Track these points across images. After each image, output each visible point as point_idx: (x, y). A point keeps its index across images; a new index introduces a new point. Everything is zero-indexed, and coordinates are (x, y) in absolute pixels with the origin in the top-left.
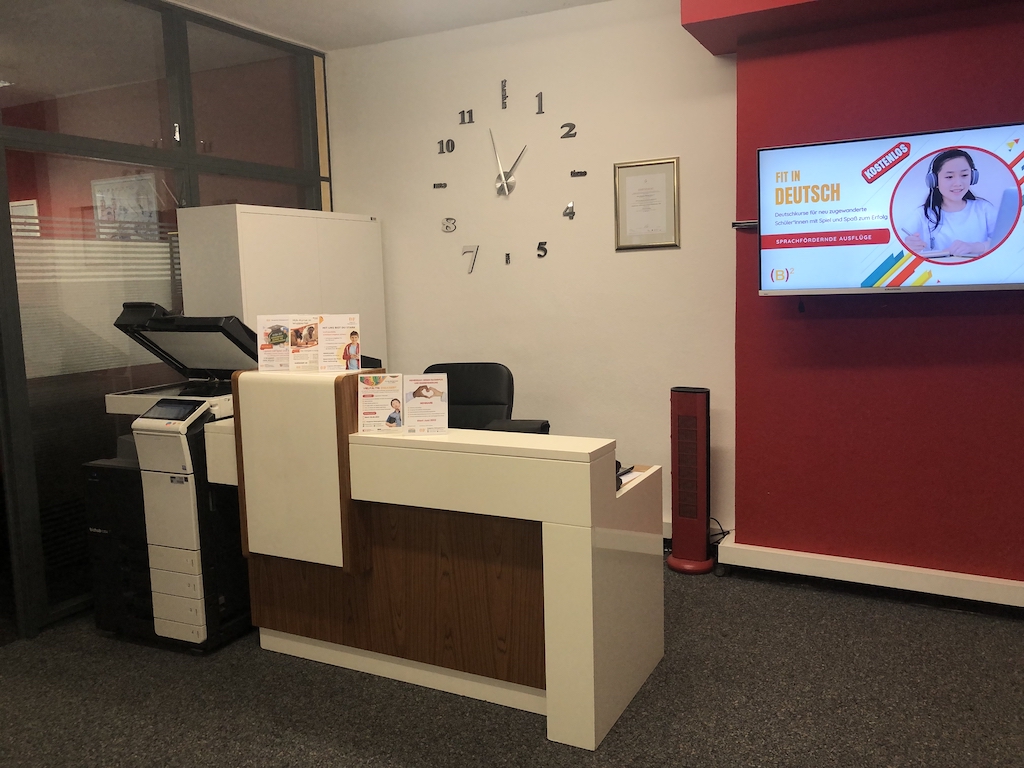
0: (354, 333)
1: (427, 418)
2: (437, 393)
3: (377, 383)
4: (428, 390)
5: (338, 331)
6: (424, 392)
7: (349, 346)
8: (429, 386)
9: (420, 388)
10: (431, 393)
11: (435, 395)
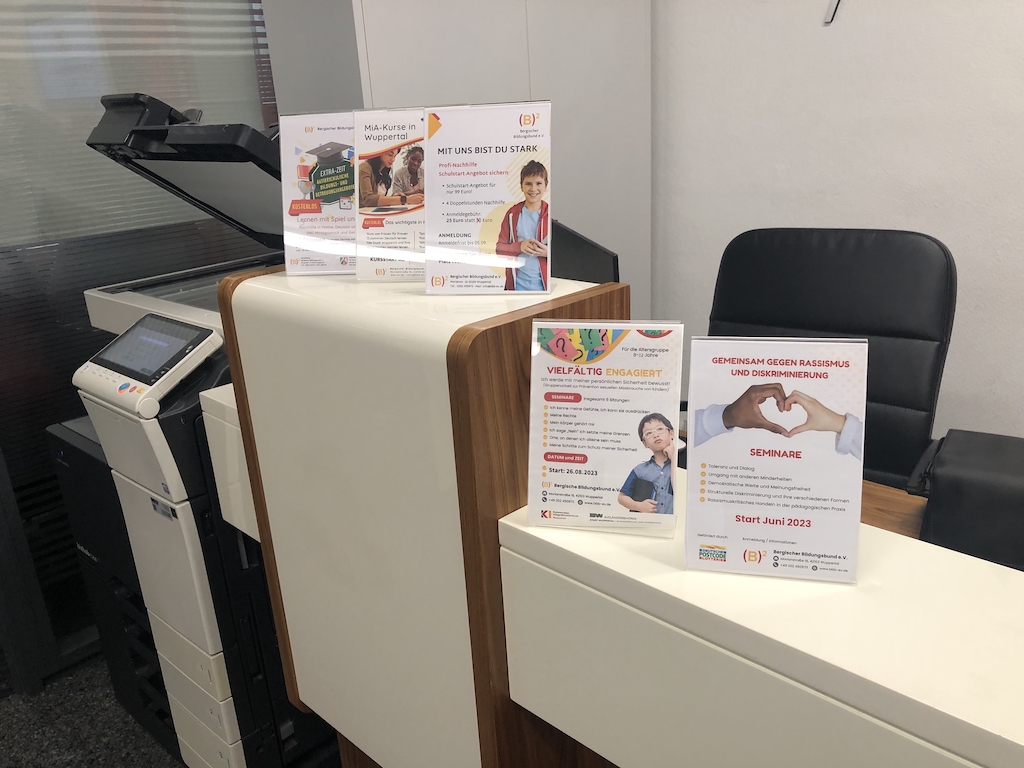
0: (533, 169)
1: (775, 513)
2: (819, 417)
3: (594, 354)
4: (784, 402)
5: (485, 162)
6: (769, 409)
7: (517, 209)
8: (789, 386)
9: (754, 395)
10: (796, 416)
11: (810, 424)
